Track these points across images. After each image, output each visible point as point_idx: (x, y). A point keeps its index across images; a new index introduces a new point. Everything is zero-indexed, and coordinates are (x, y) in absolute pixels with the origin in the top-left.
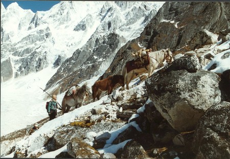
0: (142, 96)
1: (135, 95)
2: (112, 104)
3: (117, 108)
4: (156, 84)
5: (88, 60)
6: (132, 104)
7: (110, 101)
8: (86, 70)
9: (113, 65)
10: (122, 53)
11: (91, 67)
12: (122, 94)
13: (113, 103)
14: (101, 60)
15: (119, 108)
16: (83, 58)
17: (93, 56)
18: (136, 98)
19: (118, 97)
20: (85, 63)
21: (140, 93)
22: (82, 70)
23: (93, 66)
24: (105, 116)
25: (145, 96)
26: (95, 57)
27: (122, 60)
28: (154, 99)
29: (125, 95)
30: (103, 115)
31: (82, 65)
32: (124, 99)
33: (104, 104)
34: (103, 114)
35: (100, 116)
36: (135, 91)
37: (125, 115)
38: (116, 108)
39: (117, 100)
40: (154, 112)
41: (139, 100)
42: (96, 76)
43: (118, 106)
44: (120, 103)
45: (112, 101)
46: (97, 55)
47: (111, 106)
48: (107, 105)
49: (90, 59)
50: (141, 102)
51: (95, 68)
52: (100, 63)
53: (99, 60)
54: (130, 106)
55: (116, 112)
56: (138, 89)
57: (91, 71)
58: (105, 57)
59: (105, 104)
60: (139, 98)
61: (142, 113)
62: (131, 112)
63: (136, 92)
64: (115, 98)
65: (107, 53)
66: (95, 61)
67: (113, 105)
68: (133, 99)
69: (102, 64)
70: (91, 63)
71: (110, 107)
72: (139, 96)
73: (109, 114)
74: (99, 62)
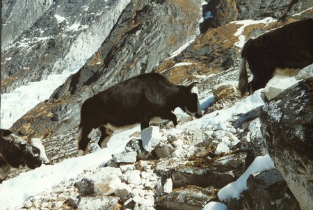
0: (232, 148)
1: (210, 143)
2: (138, 167)
3: (156, 180)
4: (298, 123)
5: (36, 25)
6: (201, 172)
7: (132, 157)
8: (31, 54)
9: (109, 46)
10: (138, 12)
11: (45, 45)
12: (171, 140)
13: (143, 163)
14: (75, 27)
15: (164, 182)
16: (24, 17)
17: (51, 13)
18: (213, 155)
19: (158, 147)
20: (27, 33)
21: (226, 139)
22: (17, 52)
23: (52, 44)
24: (121, 202)
25: (242, 151)
26: (60, 19)
27: (138, 33)
28: (289, 168)
29: (179, 143)
30: (115, 200)
31: (20, 39)
32: (178, 152)
33: (116, 164)
34: (113, 195)
35: (106, 201)
36: (210, 133)
37: (181, 204)
38: (151, 179)
39: (155, 156)
40: (279, 202)
41: (224, 161)
42: (59, 72)
43: (158, 173)
44: (163, 166)
45: (138, 159)
46: (66, 12)
47: (138, 172)
48: (124, 167)
49: (45, 22)
50: (229, 166)
51: (56, 49)
52: (73, 37)
53: (69, 28)
54: (194, 175)
55: (151, 193)
56: (219, 128)
57: (43, 59)
58: (88, 20)
59: (118, 165)
60: (222, 155)
61: (233, 200)
62: (200, 194)
63: (214, 137)
64: (149, 148)
65: (94, 8)
66: (57, 29)
67: (143, 170)
68: (205, 157)
69: (79, 39)
70: (46, 34)
71: (134, 176)
72: (222, 148)
73: (131, 196)
74: (69, 33)
